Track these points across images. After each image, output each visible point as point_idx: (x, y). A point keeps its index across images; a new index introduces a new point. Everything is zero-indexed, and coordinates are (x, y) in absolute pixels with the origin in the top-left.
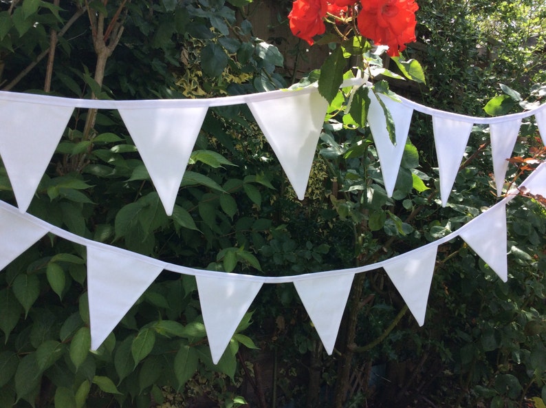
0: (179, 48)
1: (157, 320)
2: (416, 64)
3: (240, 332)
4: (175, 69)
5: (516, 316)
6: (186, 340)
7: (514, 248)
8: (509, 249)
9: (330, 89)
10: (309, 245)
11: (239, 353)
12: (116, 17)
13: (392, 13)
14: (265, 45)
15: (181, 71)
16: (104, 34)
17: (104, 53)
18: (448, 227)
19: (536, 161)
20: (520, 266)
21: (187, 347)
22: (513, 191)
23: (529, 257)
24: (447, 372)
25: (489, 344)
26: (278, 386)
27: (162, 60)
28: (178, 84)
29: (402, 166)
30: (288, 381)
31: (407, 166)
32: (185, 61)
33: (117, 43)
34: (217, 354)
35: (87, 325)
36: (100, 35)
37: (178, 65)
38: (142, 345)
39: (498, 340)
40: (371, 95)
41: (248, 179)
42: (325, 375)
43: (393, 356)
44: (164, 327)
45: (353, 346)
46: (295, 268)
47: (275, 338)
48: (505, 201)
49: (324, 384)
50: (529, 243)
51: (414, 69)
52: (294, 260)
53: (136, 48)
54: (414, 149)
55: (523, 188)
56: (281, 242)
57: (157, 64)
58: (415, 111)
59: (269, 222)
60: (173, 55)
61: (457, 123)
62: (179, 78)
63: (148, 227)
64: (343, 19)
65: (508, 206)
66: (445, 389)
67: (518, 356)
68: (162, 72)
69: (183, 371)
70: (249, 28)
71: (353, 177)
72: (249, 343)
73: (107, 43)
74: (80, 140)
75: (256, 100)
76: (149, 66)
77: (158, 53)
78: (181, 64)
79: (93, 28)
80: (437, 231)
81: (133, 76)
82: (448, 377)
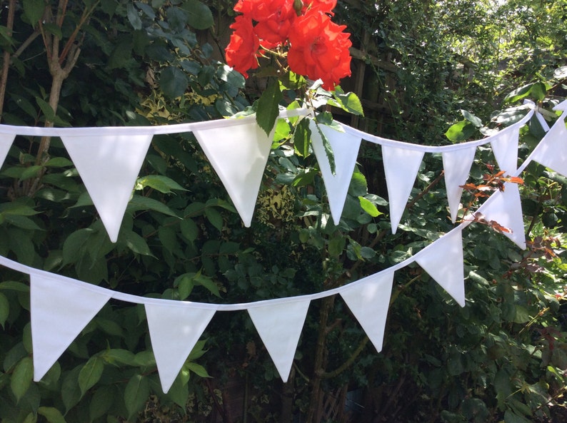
0: (144, 67)
1: (105, 348)
2: (354, 97)
3: (193, 360)
4: (140, 89)
5: (483, 340)
6: (137, 369)
7: (472, 274)
8: (466, 274)
9: (267, 121)
10: (275, 269)
11: (191, 382)
12: (72, 40)
13: (320, 51)
14: (228, 69)
15: (147, 91)
16: (59, 57)
17: (59, 75)
18: (409, 252)
19: (488, 188)
20: (480, 291)
21: (140, 377)
22: (469, 217)
23: (486, 282)
24: (425, 397)
25: (456, 368)
26: (249, 415)
27: (126, 80)
28: (144, 104)
29: (349, 193)
30: (260, 409)
31: (355, 194)
32: (150, 81)
33: (73, 65)
34: (166, 384)
35: (29, 355)
36: (55, 57)
37: (142, 84)
38: (90, 374)
39: (465, 364)
40: (312, 126)
41: (210, 203)
42: (298, 402)
43: (363, 381)
44: (113, 356)
45: (321, 372)
46: (260, 293)
47: (245, 365)
48: (462, 226)
49: (297, 412)
50: (489, 268)
51: (352, 102)
52: (259, 285)
53: (98, 67)
54: (362, 178)
55: (479, 214)
56: (247, 266)
57: (120, 85)
58: (363, 141)
59: (237, 245)
60: (138, 76)
61: (408, 152)
62: (144, 98)
63: (96, 254)
64: (279, 54)
65: (465, 232)
66: (422, 414)
67: (484, 381)
68: (125, 92)
69: (133, 400)
70: (210, 52)
71: (311, 202)
72: (202, 372)
73: (63, 65)
74: (33, 164)
75: (202, 128)
76: (112, 86)
77: (121, 73)
78: (147, 84)
79: (47, 50)
80: (398, 255)
81: (95, 96)
82: (427, 403)
